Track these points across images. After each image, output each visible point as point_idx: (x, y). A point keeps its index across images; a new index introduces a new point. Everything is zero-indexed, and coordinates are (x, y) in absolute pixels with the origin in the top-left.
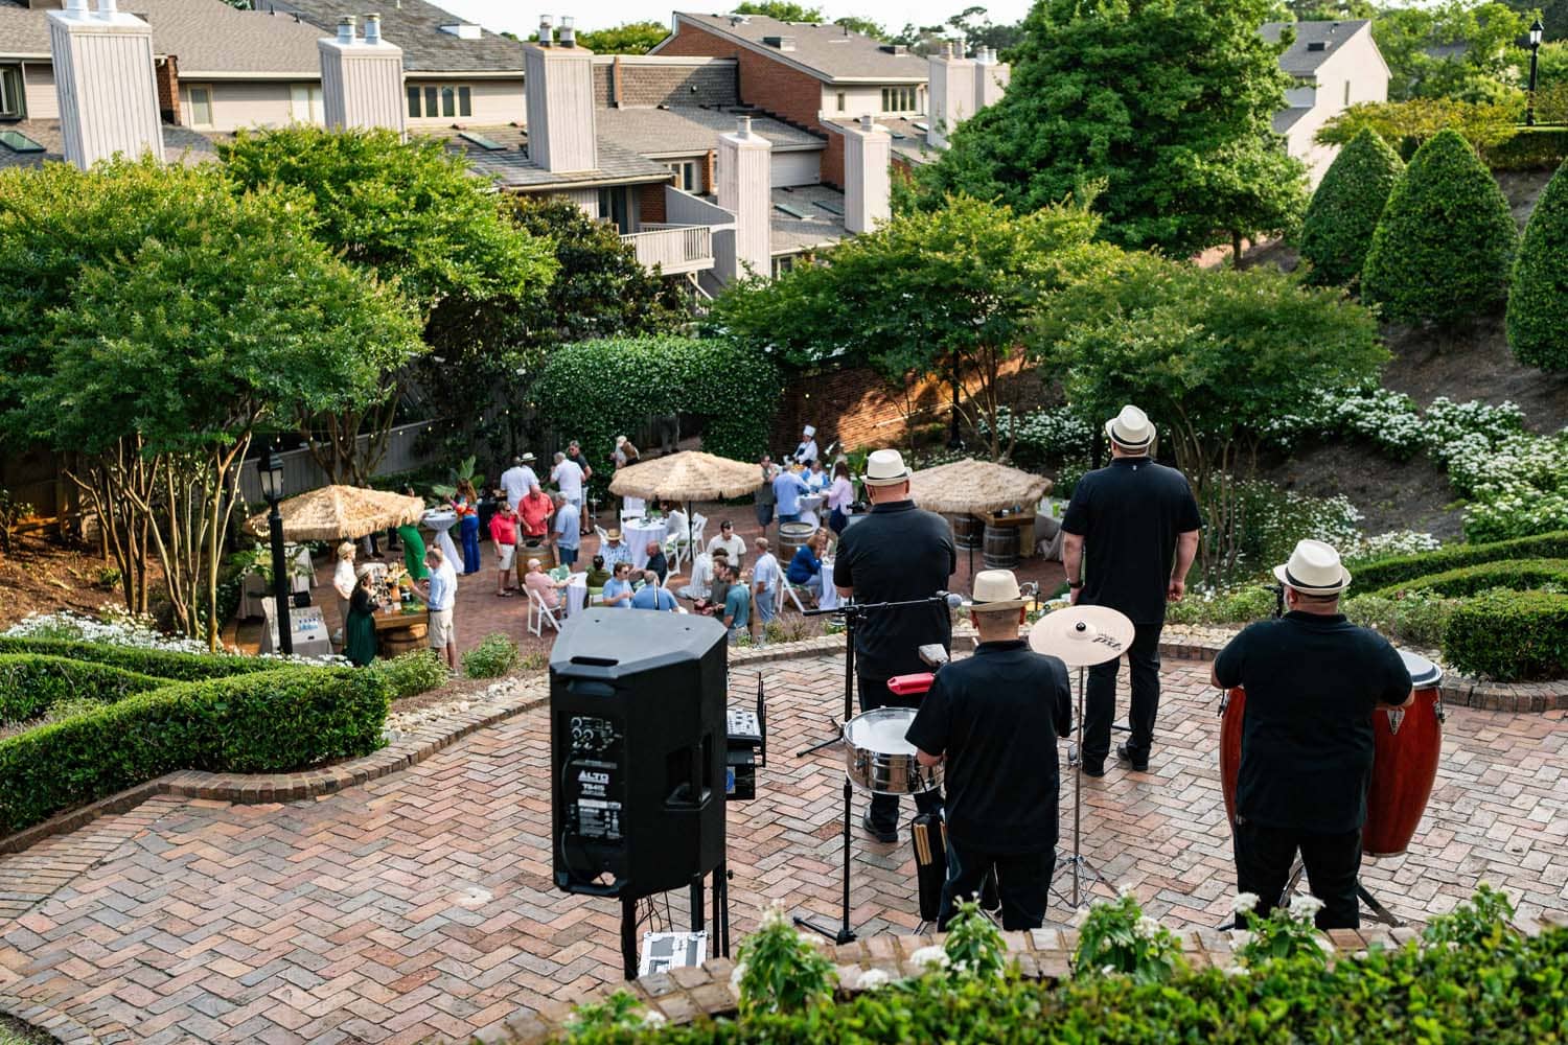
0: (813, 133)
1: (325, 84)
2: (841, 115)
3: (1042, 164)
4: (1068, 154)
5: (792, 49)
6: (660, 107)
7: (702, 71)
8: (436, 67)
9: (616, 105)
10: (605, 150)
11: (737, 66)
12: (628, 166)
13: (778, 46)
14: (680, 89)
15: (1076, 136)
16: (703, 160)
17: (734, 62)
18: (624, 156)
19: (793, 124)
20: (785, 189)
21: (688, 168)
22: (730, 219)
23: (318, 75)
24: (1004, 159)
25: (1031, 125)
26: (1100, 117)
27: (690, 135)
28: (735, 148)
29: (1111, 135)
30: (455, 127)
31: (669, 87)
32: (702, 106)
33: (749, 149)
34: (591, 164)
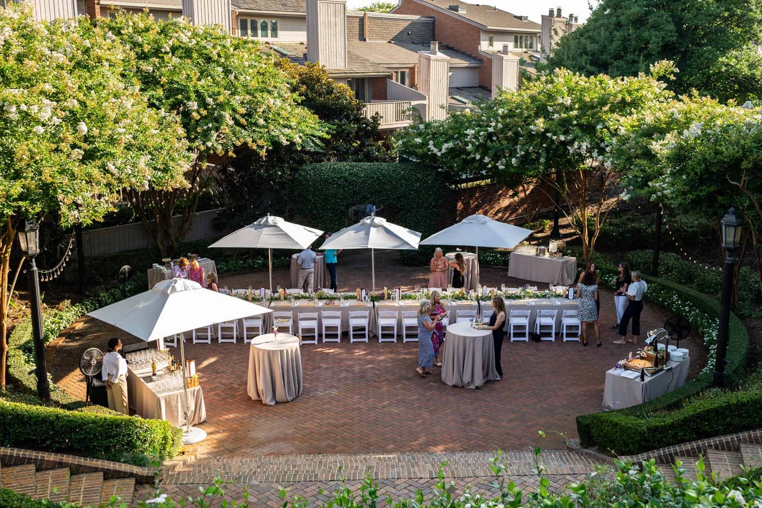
0: (475, 58)
1: (184, 12)
2: (491, 48)
3: (617, 57)
4: (635, 51)
5: (465, 12)
6: (389, 42)
7: (413, 24)
8: (257, 8)
9: (365, 40)
10: (351, 57)
11: (434, 21)
12: (366, 67)
13: (457, 11)
14: (402, 32)
15: (639, 38)
16: (412, 69)
17: (433, 19)
18: (363, 61)
19: (463, 53)
20: (458, 88)
21: (403, 74)
22: (424, 98)
23: (180, 7)
24: (593, 54)
25: (611, 33)
26: (655, 27)
27: (405, 57)
28: (429, 59)
29: (663, 38)
30: (267, 43)
31: (395, 31)
32: (413, 43)
33: (437, 60)
34: (343, 64)
